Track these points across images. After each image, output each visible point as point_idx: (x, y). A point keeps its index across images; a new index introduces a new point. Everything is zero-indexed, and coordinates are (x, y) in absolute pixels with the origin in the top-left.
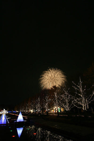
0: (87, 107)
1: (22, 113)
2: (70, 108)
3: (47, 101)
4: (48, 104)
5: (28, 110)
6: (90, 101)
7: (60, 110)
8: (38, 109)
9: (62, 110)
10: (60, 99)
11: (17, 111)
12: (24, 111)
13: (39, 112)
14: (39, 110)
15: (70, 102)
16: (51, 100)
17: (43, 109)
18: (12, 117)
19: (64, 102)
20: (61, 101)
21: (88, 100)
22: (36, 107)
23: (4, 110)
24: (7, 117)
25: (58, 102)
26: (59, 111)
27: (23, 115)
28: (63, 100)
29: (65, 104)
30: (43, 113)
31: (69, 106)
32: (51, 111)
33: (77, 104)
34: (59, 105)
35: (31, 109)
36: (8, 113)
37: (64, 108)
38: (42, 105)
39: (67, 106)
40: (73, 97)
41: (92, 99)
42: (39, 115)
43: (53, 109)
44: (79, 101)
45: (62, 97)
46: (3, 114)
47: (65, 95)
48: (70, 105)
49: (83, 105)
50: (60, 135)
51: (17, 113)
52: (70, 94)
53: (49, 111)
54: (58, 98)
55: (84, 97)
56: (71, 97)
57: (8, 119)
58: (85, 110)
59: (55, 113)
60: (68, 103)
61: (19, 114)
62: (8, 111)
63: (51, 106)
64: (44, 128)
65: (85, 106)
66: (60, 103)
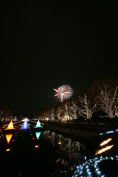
0: (90, 116)
1: (40, 120)
2: (77, 117)
3: (59, 111)
4: (60, 113)
5: (45, 118)
6: (92, 111)
7: (70, 118)
8: (52, 117)
9: (71, 118)
10: (69, 110)
11: (36, 120)
12: (41, 119)
13: (53, 120)
14: (53, 119)
15: (77, 113)
16: (63, 111)
17: (56, 118)
18: (32, 124)
19: (72, 113)
20: (70, 111)
21: (91, 111)
22: (50, 116)
23: (26, 118)
24: (28, 124)
25: (68, 112)
26: (69, 120)
27: (40, 122)
28: (72, 110)
29: (74, 114)
30: (56, 121)
31: (76, 116)
32: (62, 119)
33: (82, 114)
34: (69, 115)
35: (47, 118)
36: (29, 120)
37: (73, 117)
38: (55, 115)
39: (75, 116)
40: (80, 109)
41: (94, 110)
42: (53, 122)
43: (64, 118)
44: (84, 112)
45: (71, 109)
46: (25, 121)
47: (73, 107)
48: (77, 114)
49: (87, 115)
50: (69, 138)
51: (35, 121)
52: (77, 106)
53: (61, 119)
54: (68, 110)
55: (88, 108)
56: (78, 108)
57: (29, 125)
58: (89, 119)
59: (66, 121)
60: (76, 113)
61: (37, 122)
62: (29, 119)
63: (62, 115)
64: (57, 132)
65: (89, 116)
66: (69, 113)
